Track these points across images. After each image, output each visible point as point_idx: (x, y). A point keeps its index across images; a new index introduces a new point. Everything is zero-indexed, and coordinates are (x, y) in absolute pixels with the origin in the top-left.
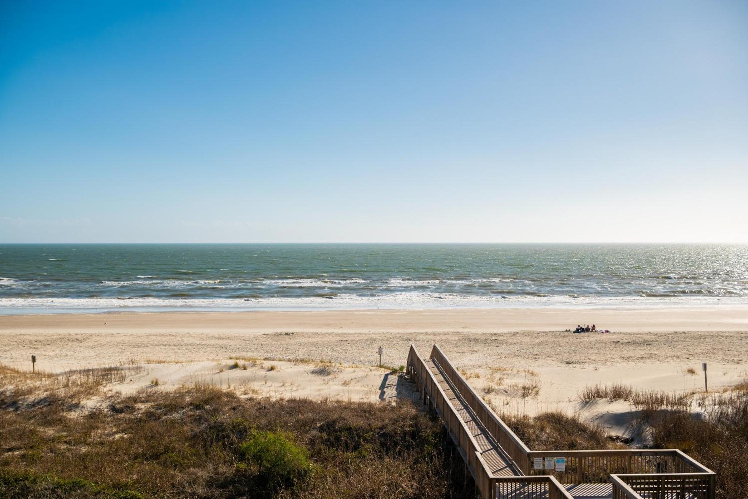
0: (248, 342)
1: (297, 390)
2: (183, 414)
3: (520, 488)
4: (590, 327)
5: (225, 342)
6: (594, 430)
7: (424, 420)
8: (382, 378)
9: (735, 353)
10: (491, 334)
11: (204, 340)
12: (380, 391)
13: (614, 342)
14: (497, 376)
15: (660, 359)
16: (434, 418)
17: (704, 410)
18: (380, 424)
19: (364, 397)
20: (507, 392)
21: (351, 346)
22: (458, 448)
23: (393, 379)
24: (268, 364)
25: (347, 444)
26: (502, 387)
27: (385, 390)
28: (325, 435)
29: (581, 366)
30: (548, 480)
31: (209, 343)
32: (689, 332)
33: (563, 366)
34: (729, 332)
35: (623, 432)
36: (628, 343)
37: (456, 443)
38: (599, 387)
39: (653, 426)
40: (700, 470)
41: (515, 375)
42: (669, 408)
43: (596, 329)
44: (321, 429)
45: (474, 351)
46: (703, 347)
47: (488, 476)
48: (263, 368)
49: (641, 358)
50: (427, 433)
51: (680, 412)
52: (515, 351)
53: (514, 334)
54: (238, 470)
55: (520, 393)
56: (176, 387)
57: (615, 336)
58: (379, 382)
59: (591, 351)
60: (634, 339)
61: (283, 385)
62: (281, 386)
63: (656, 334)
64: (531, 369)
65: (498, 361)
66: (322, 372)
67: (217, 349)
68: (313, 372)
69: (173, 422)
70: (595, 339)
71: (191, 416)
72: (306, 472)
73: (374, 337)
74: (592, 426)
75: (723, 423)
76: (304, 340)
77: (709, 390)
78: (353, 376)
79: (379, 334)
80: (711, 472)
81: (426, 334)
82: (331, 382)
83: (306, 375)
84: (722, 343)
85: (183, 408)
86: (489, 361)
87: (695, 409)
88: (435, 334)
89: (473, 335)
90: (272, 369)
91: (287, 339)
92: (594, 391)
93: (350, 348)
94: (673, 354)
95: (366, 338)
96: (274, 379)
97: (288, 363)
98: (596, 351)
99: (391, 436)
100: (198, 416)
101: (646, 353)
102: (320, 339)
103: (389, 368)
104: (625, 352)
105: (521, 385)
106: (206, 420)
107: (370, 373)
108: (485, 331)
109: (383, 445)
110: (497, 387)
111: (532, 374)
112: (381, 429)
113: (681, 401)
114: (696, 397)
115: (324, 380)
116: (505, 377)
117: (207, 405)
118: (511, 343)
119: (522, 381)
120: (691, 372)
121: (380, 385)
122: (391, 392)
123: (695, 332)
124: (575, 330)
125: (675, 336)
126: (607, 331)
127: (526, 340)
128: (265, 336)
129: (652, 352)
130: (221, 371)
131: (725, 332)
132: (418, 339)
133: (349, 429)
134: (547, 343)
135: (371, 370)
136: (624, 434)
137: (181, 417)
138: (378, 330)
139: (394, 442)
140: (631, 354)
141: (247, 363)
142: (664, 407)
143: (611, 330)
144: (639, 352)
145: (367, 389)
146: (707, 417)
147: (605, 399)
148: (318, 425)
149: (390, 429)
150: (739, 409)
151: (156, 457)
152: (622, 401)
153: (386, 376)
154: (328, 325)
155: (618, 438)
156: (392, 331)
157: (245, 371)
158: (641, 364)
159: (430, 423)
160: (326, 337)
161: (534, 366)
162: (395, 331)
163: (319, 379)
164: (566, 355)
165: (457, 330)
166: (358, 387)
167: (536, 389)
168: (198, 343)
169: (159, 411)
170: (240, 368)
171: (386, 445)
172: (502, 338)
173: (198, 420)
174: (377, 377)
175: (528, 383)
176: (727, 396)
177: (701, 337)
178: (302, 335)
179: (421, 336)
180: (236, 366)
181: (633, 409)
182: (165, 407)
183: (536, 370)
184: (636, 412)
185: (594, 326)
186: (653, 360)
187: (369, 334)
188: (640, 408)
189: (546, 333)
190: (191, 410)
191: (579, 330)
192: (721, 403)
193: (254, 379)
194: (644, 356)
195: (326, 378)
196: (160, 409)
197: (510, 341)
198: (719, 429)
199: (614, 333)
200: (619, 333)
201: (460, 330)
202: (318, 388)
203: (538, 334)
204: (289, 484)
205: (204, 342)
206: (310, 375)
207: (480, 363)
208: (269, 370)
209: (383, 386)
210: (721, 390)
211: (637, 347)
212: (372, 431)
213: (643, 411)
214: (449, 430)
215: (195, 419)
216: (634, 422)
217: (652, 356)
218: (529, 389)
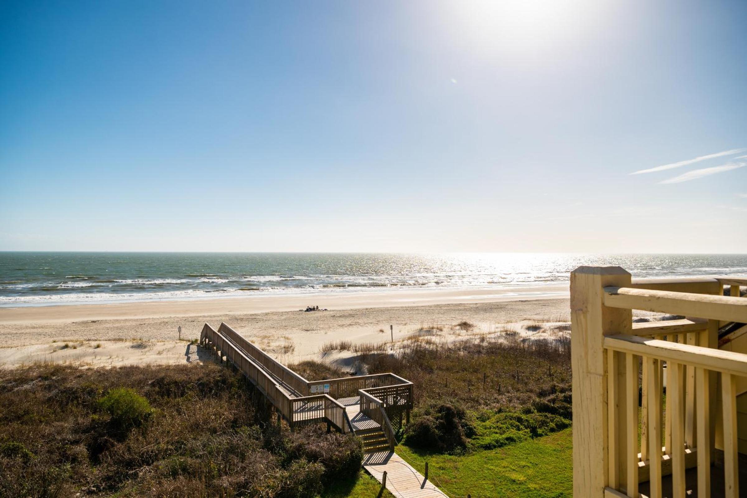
0: (61, 329)
1: (123, 360)
2: (33, 385)
3: (303, 406)
4: (316, 307)
5: (40, 330)
6: (335, 369)
7: (228, 372)
8: (186, 348)
9: (402, 319)
10: (251, 315)
11: (19, 330)
12: (186, 357)
13: (332, 316)
14: (266, 341)
15: (361, 325)
16: (235, 370)
17: (395, 352)
18: (197, 378)
19: (176, 361)
20: (274, 351)
21: (150, 328)
22: (257, 387)
23: (194, 348)
24: (94, 344)
25: (175, 393)
26: (271, 348)
27: (190, 355)
28: (157, 389)
29: (316, 332)
30: (325, 397)
31: (26, 332)
32: (374, 308)
33: (305, 333)
34: (397, 307)
35: (350, 369)
36: (340, 316)
37: (254, 383)
38: (332, 343)
39: (367, 364)
40: (405, 382)
41: (276, 340)
42: (376, 352)
43: (319, 308)
44: (153, 385)
45: (242, 326)
46: (384, 316)
47: (288, 399)
48: (90, 346)
49: (351, 325)
50: (231, 380)
51: (382, 354)
52: (270, 325)
53: (267, 314)
54: (93, 420)
55: (283, 350)
56: (17, 366)
57: (331, 313)
58: (184, 351)
59: (319, 322)
60: (343, 313)
61: (110, 358)
62: (109, 359)
63: (356, 310)
64: (287, 336)
65: (261, 332)
66: (140, 346)
67: (36, 336)
68: (132, 347)
69: (26, 391)
70: (319, 315)
71: (41, 386)
72: (149, 414)
73: (166, 320)
74: (334, 367)
75: (406, 358)
76: (108, 325)
77: (394, 341)
78: (164, 347)
79: (168, 318)
80: (410, 383)
81: (204, 316)
82: (147, 353)
83: (126, 349)
84: (394, 314)
85: (32, 380)
86: (255, 332)
87: (390, 352)
88: (210, 317)
89: (239, 316)
90: (98, 346)
91: (95, 326)
92: (329, 346)
93: (149, 330)
94: (368, 322)
95: (159, 321)
96: (101, 354)
97: (110, 342)
98: (322, 322)
99: (207, 385)
100: (47, 385)
101: (352, 322)
102: (122, 324)
103: (189, 341)
104: (339, 322)
105: (283, 346)
106: (56, 387)
107: (176, 345)
108: (245, 313)
109: (202, 391)
110: (268, 348)
111: (288, 338)
112: (199, 380)
113: (380, 348)
114: (388, 345)
115: (142, 352)
116: (271, 341)
117: (54, 376)
118: (266, 320)
119: (283, 343)
120: (382, 331)
121: (185, 352)
122: (195, 357)
123: (378, 308)
124: (306, 309)
125: (367, 311)
126: (326, 310)
127: (275, 317)
128: (74, 324)
129: (355, 321)
130: (54, 351)
131: (395, 307)
132: (199, 320)
133: (176, 383)
134: (289, 319)
135: (176, 343)
136: (351, 370)
137: (31, 387)
138: (167, 316)
139: (210, 388)
140: (343, 323)
141: (76, 344)
142: (373, 352)
143: (328, 309)
144: (348, 321)
145: (177, 356)
146: (397, 356)
147: (336, 351)
148: (150, 382)
149: (205, 379)
150: (414, 350)
151: (19, 418)
152: (346, 351)
153: (189, 346)
154: (125, 314)
155: (347, 373)
156: (178, 316)
157: (75, 350)
158: (351, 328)
159: (233, 374)
160: (127, 323)
161: (286, 333)
162: (181, 316)
163: (138, 352)
164: (304, 326)
165: (226, 313)
166: (170, 355)
167: (292, 348)
168: (15, 332)
169: (10, 385)
170: (71, 348)
171: (204, 390)
172: (259, 317)
173: (49, 388)
174: (182, 347)
175: (287, 344)
176: (405, 343)
177: (382, 311)
178: (106, 322)
179: (201, 319)
180: (66, 347)
181: (355, 355)
182: (15, 381)
183: (290, 336)
184: (357, 356)
185: (317, 307)
186: (357, 326)
187: (161, 319)
188: (359, 354)
189: (287, 313)
190: (40, 381)
191: (309, 310)
192: (404, 347)
193: (85, 355)
194: (352, 324)
195: (143, 350)
196: (11, 383)
197: (265, 319)
198: (404, 362)
199: (330, 311)
200: (333, 311)
201: (228, 313)
202: (140, 357)
203: (282, 314)
204: (138, 424)
205: (20, 332)
206: (130, 349)
207: (249, 334)
208: (96, 348)
209: (187, 353)
210: (401, 340)
211: (346, 318)
212: (193, 382)
213: (361, 355)
214: (247, 377)
215: (45, 388)
216: (357, 363)
217: (356, 323)
218: (288, 348)
